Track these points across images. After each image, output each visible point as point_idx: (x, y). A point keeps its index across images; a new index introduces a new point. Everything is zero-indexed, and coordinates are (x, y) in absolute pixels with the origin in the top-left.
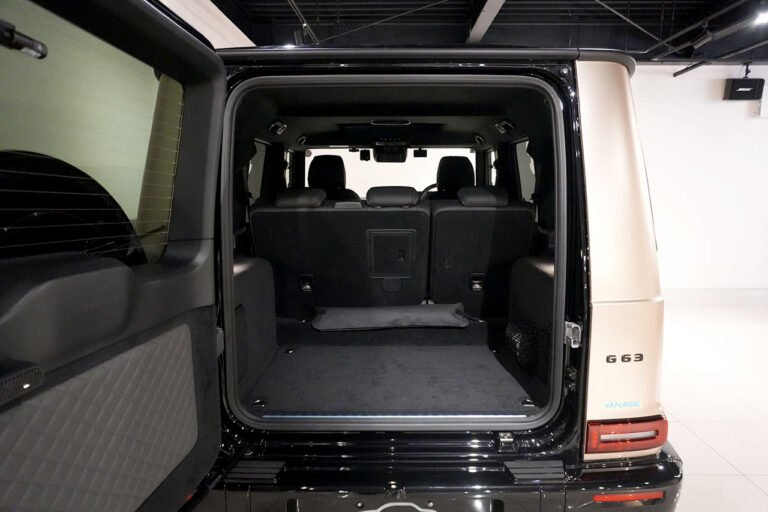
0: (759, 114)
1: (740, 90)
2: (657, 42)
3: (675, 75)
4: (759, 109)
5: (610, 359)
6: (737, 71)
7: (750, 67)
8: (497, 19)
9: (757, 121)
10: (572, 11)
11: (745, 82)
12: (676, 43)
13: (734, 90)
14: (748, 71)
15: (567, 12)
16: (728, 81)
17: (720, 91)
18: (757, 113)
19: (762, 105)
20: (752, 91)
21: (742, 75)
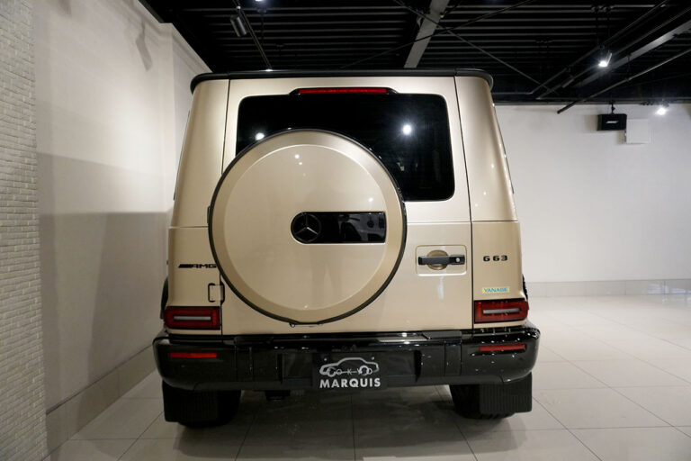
0: (625, 141)
1: (609, 122)
2: (538, 85)
3: (559, 112)
4: (625, 137)
5: (486, 259)
6: (605, 109)
7: (614, 106)
9: (624, 147)
11: (612, 117)
12: (551, 85)
13: (605, 123)
14: (613, 109)
16: (599, 116)
17: (594, 124)
18: (624, 140)
19: (627, 135)
20: (618, 123)
21: (610, 112)
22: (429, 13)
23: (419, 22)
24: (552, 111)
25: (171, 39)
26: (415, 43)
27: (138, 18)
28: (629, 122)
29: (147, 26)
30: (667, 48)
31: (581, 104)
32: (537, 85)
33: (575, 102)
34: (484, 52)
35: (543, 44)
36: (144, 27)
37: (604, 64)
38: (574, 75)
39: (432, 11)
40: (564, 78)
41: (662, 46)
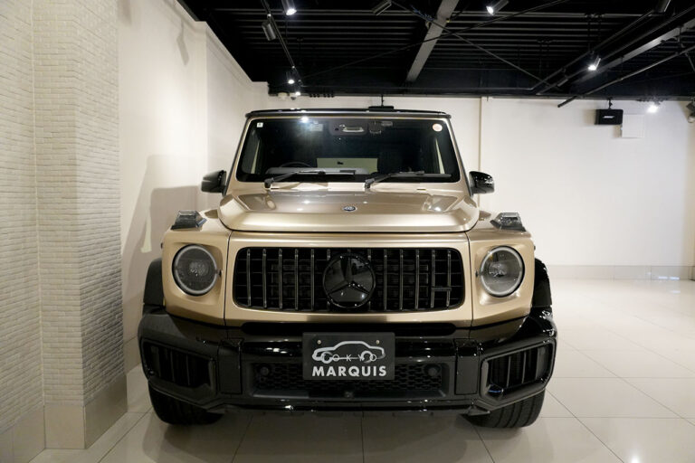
0: (621, 134)
1: (605, 117)
3: (559, 106)
4: (621, 131)
6: (603, 104)
7: (612, 102)
8: (427, 64)
9: (619, 140)
10: (481, 60)
11: (609, 112)
12: (551, 81)
13: (603, 118)
14: (610, 104)
15: (477, 60)
16: (597, 111)
17: (592, 119)
18: (619, 134)
19: (622, 129)
20: (615, 118)
21: (607, 107)
22: (436, 19)
23: (427, 25)
24: (552, 104)
25: (205, 36)
26: (424, 44)
27: (179, 19)
28: (625, 117)
29: (185, 25)
30: (660, 49)
31: (579, 98)
32: (537, 81)
33: (574, 98)
34: (482, 49)
35: (543, 44)
36: (182, 26)
37: (593, 68)
38: (568, 75)
39: (438, 17)
40: (560, 77)
41: (656, 48)
